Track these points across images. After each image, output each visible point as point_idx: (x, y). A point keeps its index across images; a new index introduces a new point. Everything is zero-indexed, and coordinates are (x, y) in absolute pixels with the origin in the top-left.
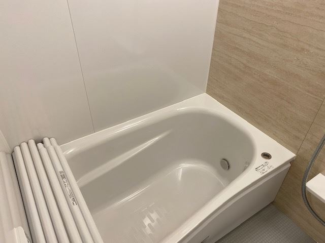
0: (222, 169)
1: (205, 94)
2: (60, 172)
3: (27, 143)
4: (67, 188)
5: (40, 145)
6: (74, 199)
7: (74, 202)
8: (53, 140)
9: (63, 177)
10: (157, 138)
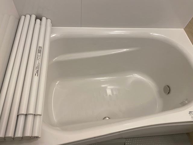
0: (163, 92)
1: (182, 30)
2: (40, 47)
3: (31, 16)
4: (37, 61)
5: (38, 21)
6: (38, 71)
7: (37, 74)
8: (49, 21)
9: (40, 52)
10: (125, 50)
